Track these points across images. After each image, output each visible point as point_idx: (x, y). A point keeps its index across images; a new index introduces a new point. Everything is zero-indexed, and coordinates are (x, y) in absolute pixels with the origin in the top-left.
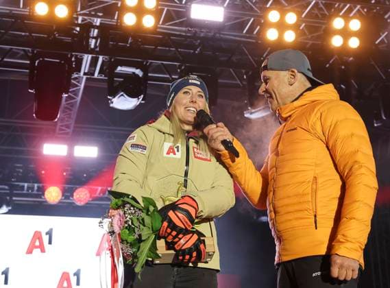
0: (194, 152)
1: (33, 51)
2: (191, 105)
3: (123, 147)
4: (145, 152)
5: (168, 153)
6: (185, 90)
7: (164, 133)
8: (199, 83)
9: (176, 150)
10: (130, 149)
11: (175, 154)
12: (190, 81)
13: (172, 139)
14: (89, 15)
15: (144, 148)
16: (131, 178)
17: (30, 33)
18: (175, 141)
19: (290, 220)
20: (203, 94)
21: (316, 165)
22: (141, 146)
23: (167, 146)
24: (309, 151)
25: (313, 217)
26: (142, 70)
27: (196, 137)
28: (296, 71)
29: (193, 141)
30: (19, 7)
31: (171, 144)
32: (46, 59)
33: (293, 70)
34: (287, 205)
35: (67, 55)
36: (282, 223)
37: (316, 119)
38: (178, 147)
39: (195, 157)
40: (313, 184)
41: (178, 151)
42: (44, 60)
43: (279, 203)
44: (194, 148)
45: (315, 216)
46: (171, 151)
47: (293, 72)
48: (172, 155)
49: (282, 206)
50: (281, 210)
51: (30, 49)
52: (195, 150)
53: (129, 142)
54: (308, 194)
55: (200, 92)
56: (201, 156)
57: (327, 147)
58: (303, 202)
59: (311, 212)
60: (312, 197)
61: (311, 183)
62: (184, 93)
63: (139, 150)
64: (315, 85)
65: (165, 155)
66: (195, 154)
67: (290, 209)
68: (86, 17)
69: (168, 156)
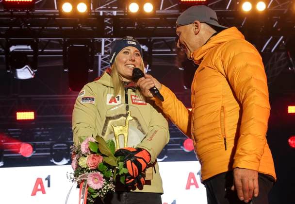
0: (132, 99)
1: (65, 40)
2: (131, 62)
3: (77, 101)
4: (94, 102)
5: (110, 102)
6: (125, 50)
7: (107, 87)
8: (135, 44)
9: (117, 99)
10: (81, 102)
11: (116, 102)
12: (128, 42)
13: (112, 90)
14: (107, 9)
15: (93, 99)
16: (85, 125)
17: (61, 27)
18: (116, 93)
19: (206, 145)
20: (139, 53)
21: (223, 96)
22: (90, 98)
23: (109, 97)
24: (216, 85)
25: (224, 140)
26: (147, 46)
27: (134, 87)
28: (198, 22)
29: (131, 90)
30: (55, 9)
31: (112, 95)
32: (74, 45)
33: (196, 21)
34: (202, 133)
35: (89, 40)
36: (200, 148)
37: (217, 57)
38: (118, 97)
39: (133, 103)
40: (221, 113)
41: (118, 100)
42: (73, 46)
43: (198, 132)
44: (131, 96)
45: (225, 139)
46: (113, 100)
47: (196, 23)
48: (113, 103)
49: (199, 135)
50: (200, 138)
51: (62, 39)
52: (133, 97)
53: (80, 97)
54: (217, 122)
55: (136, 51)
56: (138, 102)
57: (227, 80)
58: (215, 129)
59: (221, 136)
60: (221, 124)
61: (219, 112)
62: (124, 52)
63: (89, 102)
64: (218, 30)
65: (108, 103)
66: (132, 101)
67: (205, 136)
68: (104, 11)
69: (110, 104)
